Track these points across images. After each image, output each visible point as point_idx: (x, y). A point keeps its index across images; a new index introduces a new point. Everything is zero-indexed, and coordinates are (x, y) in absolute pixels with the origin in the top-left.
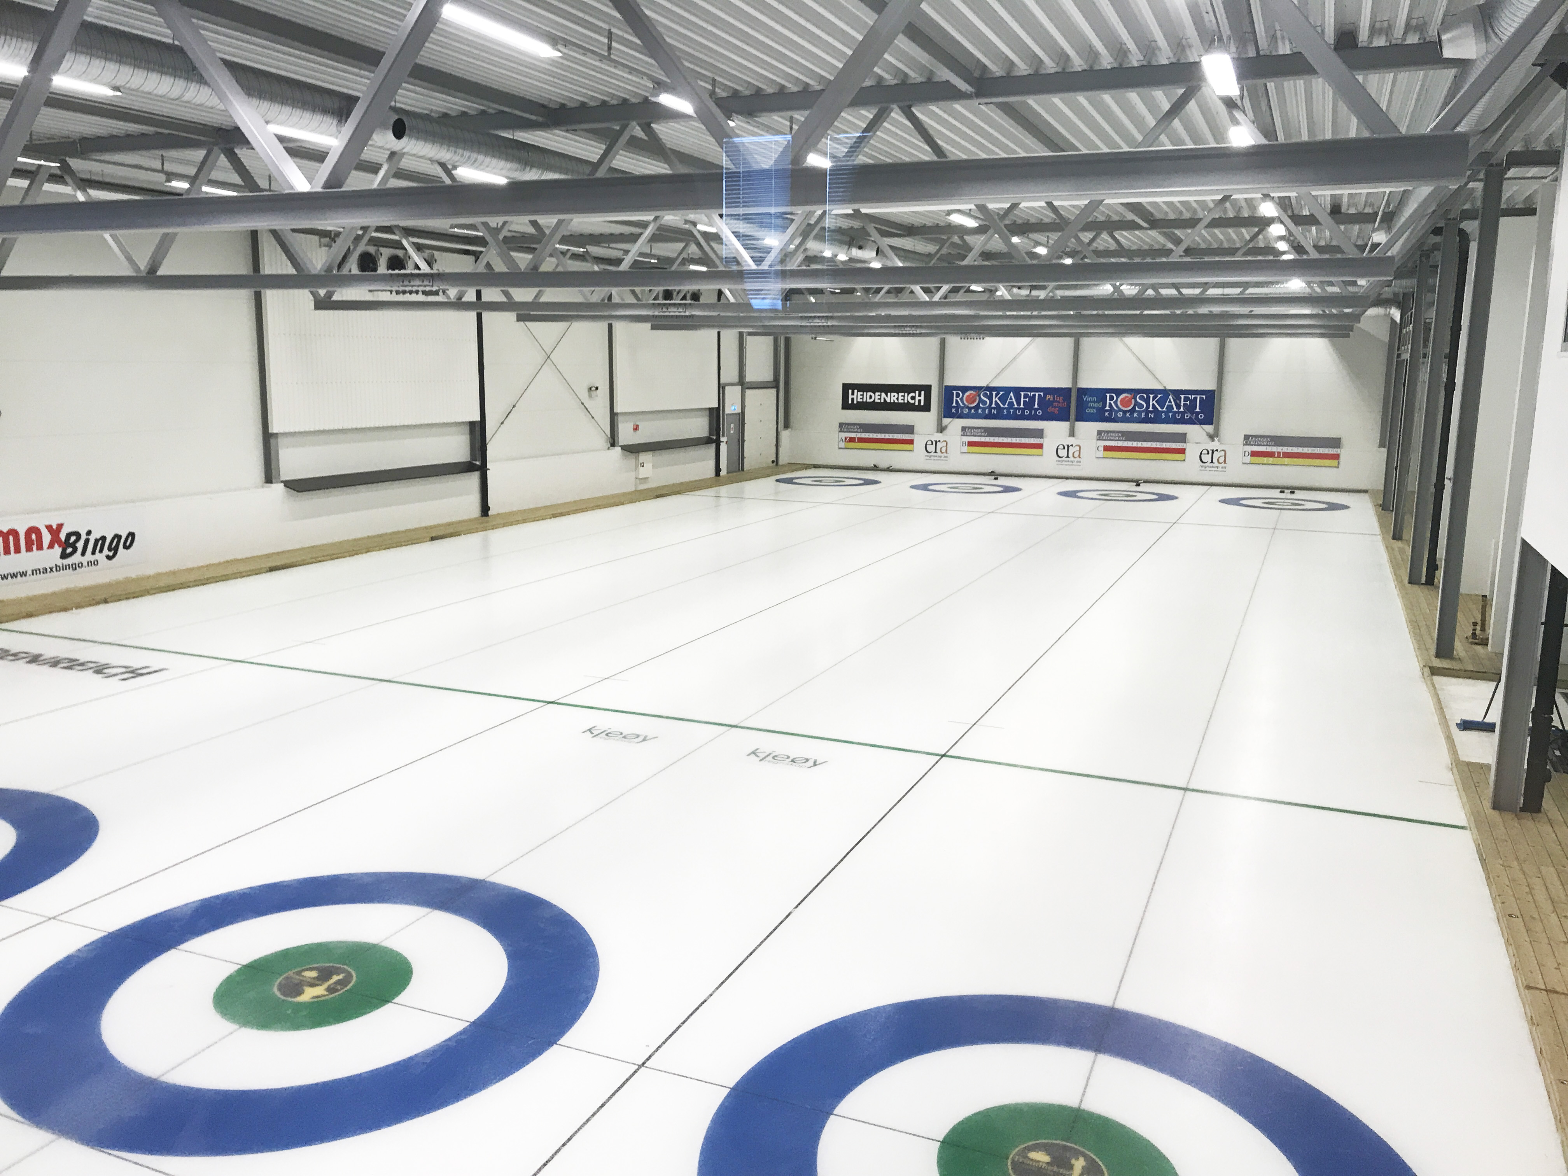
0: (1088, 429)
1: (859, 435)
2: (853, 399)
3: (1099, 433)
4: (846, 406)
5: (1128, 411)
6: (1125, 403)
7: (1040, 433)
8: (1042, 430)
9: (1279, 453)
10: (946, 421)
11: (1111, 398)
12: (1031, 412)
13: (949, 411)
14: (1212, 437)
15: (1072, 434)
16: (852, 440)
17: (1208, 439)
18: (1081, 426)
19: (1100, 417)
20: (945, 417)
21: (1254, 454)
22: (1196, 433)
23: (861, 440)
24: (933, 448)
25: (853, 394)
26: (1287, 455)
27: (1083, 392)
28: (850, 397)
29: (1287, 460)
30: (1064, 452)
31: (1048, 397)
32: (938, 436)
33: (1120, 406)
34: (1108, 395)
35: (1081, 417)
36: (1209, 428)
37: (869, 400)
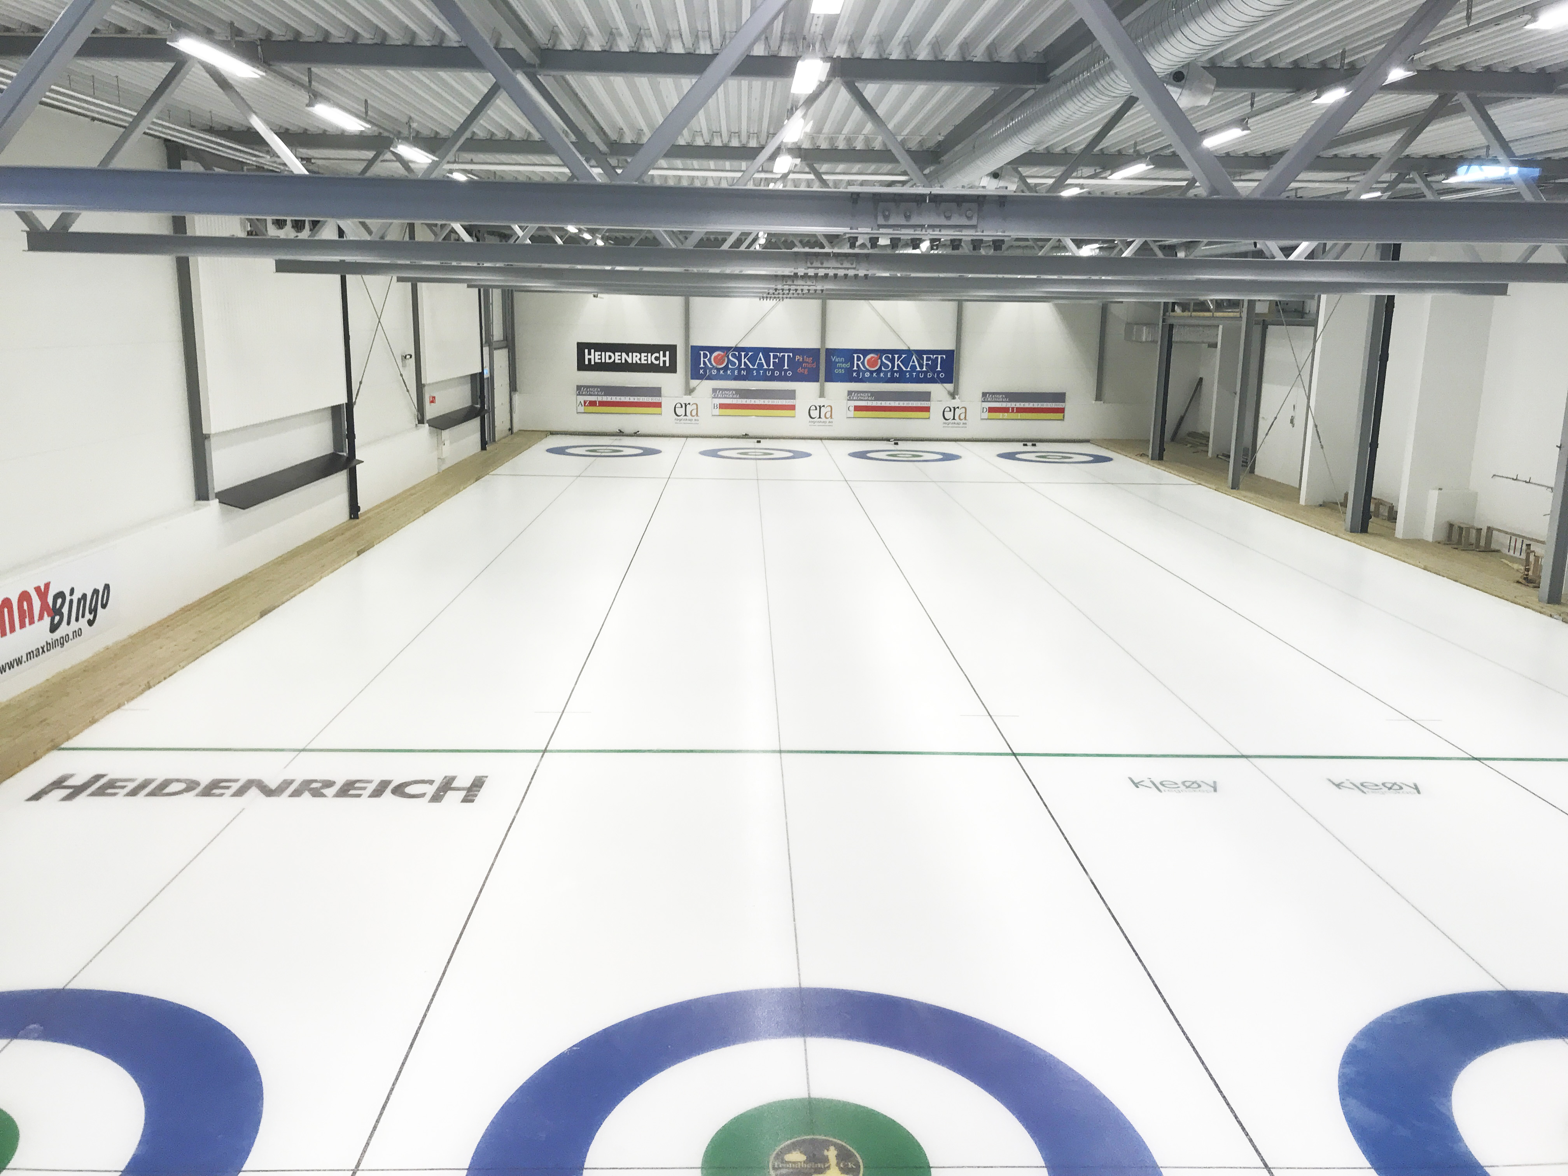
0: (838, 390)
1: (600, 399)
2: (590, 360)
3: (850, 393)
4: (582, 366)
5: (875, 371)
6: (872, 363)
7: (792, 394)
8: (794, 391)
9: (1013, 408)
10: (694, 383)
11: (859, 359)
12: (781, 374)
13: (697, 372)
14: (953, 395)
15: (822, 395)
16: (592, 404)
17: (948, 397)
18: (831, 387)
19: (849, 377)
20: (692, 378)
21: (991, 410)
22: (938, 391)
23: (603, 404)
24: (682, 410)
25: (590, 354)
26: (1020, 410)
27: (830, 352)
28: (587, 357)
29: (1019, 415)
30: (817, 412)
31: (797, 357)
32: (687, 399)
33: (867, 367)
34: (855, 356)
35: (830, 378)
36: (950, 387)
37: (608, 361)
